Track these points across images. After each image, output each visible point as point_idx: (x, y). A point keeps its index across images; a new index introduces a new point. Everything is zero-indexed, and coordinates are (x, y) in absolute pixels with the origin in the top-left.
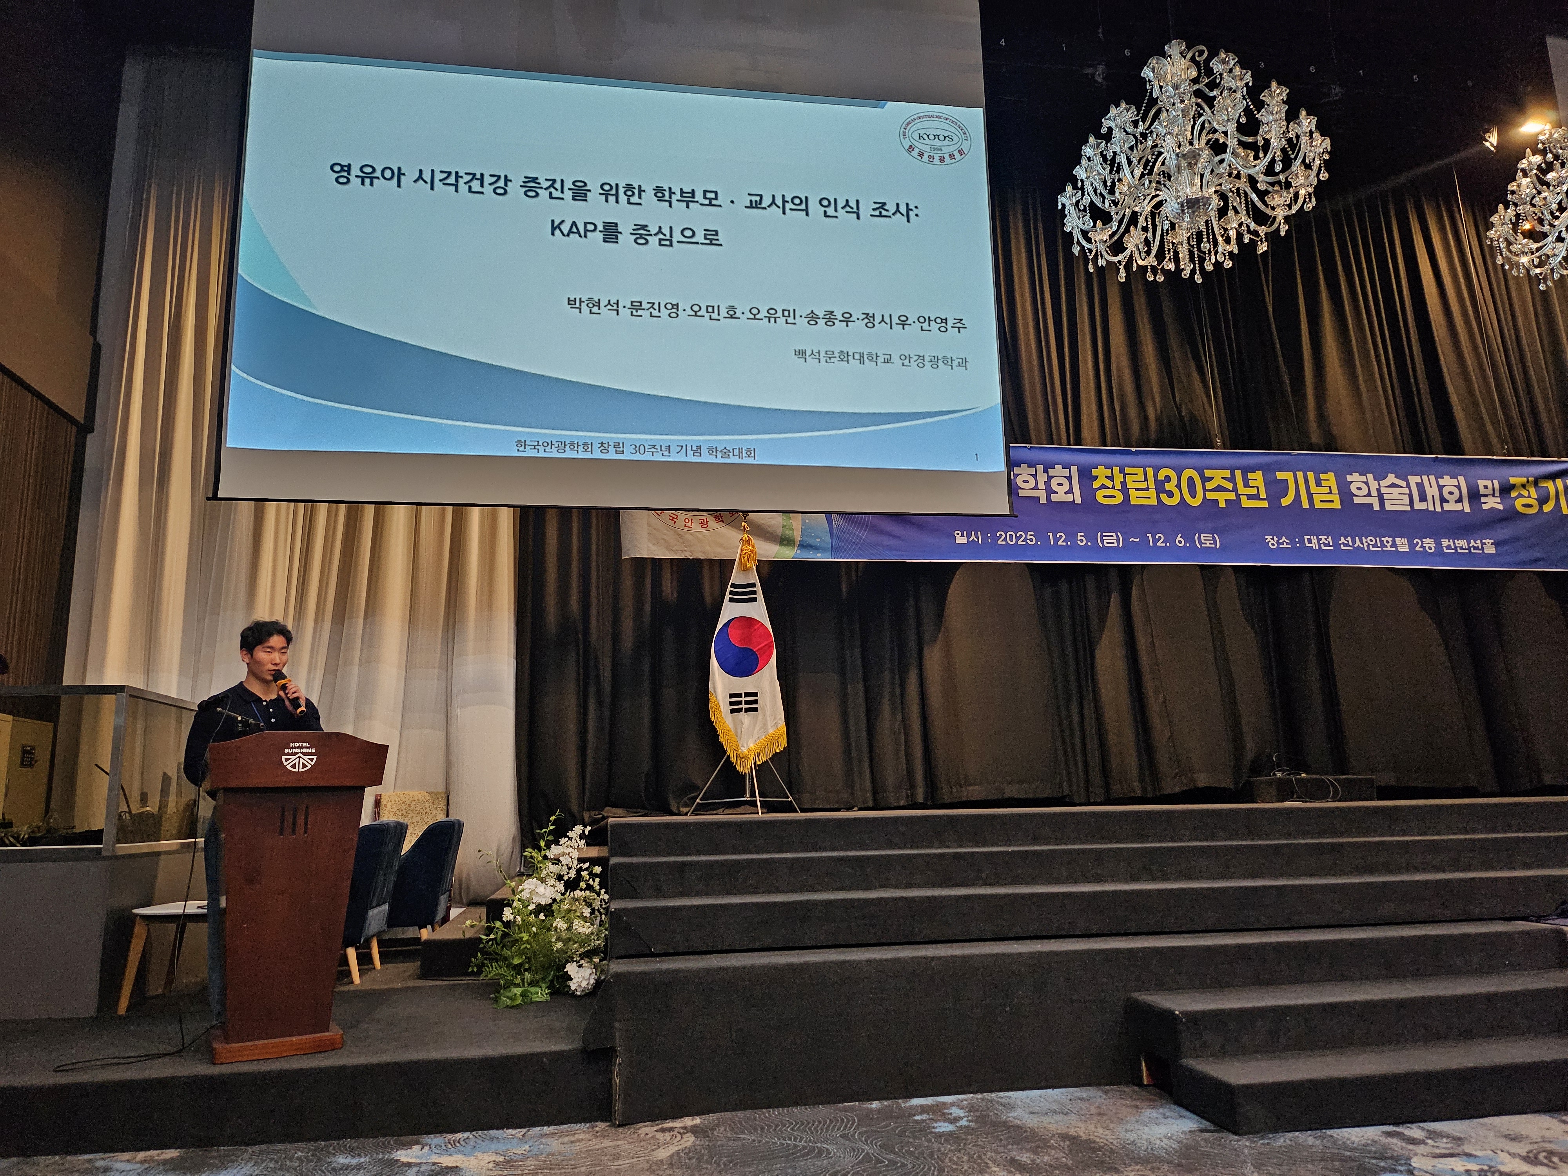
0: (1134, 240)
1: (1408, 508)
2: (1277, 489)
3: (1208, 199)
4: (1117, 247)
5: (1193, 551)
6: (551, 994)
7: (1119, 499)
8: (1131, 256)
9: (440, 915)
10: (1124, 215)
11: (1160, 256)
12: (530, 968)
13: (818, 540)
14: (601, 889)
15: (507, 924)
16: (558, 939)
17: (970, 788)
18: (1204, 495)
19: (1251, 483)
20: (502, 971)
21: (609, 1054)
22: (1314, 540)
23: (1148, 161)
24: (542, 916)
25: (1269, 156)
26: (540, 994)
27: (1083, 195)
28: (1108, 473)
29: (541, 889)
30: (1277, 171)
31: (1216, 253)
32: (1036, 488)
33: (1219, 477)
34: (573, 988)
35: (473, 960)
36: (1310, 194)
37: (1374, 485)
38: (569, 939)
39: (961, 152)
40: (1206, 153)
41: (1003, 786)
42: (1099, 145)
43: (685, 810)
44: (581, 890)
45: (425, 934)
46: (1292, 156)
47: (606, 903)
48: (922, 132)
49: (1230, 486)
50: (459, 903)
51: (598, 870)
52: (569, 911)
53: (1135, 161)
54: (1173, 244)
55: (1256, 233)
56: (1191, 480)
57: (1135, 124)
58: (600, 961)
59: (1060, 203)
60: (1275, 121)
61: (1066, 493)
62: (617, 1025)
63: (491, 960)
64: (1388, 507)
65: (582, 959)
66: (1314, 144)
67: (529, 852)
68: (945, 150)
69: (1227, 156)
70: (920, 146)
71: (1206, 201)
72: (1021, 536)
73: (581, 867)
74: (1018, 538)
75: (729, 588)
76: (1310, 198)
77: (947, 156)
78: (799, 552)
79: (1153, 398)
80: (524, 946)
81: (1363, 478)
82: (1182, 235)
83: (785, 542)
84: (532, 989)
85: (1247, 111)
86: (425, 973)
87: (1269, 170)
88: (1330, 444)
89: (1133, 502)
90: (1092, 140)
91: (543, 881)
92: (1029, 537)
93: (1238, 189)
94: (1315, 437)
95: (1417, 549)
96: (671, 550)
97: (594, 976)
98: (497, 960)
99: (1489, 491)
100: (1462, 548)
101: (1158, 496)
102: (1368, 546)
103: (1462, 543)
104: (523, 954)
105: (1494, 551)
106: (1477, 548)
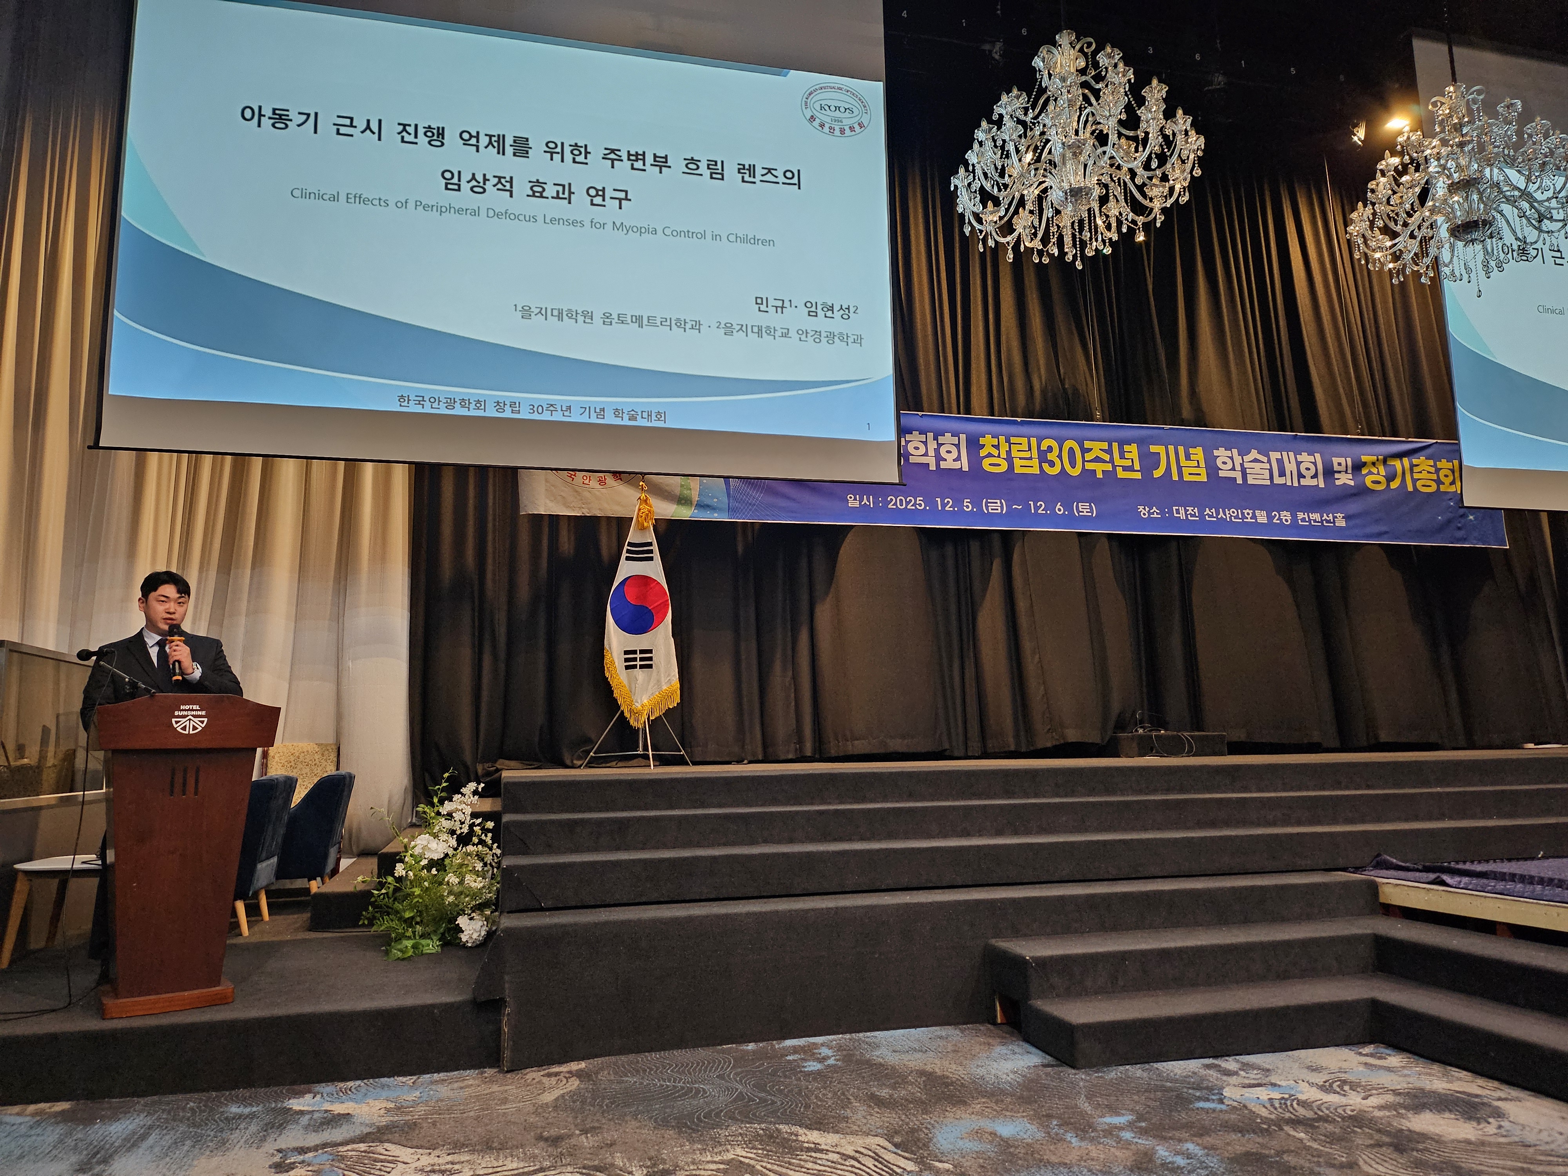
0: (1023, 222)
1: (1268, 482)
2: (1149, 461)
3: (1090, 189)
4: (1007, 228)
5: (1070, 518)
6: (442, 946)
7: (1004, 467)
8: (1020, 234)
9: (330, 866)
10: (1014, 197)
11: (1045, 241)
12: (422, 921)
13: (715, 500)
14: (493, 844)
15: (399, 879)
16: (450, 893)
17: (856, 742)
18: (1083, 465)
19: (1127, 455)
20: (393, 924)
21: (498, 1004)
22: (1182, 510)
23: (1036, 147)
24: (434, 871)
25: (1148, 151)
26: (431, 946)
27: (974, 177)
28: (995, 441)
29: (434, 844)
30: (1153, 167)
31: (1096, 240)
32: (926, 454)
33: (1097, 448)
34: (464, 940)
35: (364, 913)
36: (1184, 188)
37: (1238, 460)
38: (461, 893)
39: (861, 125)
40: (1091, 142)
41: (887, 741)
42: (990, 129)
43: (579, 763)
44: (474, 845)
45: (315, 886)
46: (1168, 154)
47: (498, 858)
48: (823, 103)
49: (1107, 457)
50: (349, 854)
51: (490, 825)
52: (461, 866)
53: (1022, 148)
54: (1059, 227)
55: (1134, 222)
56: (1071, 451)
57: (1026, 110)
58: (492, 913)
59: (952, 185)
60: (1153, 119)
61: (954, 460)
62: (507, 978)
63: (382, 914)
64: (1250, 481)
65: (473, 911)
66: (1189, 140)
67: (421, 808)
68: (845, 122)
69: (1108, 148)
70: (821, 116)
71: (1088, 191)
72: (911, 500)
73: (474, 823)
74: (908, 503)
75: (626, 547)
76: (1184, 191)
77: (847, 128)
78: (696, 511)
79: (1039, 369)
80: (416, 900)
81: (1229, 453)
82: (1066, 221)
83: (683, 501)
84: (424, 942)
85: (1128, 108)
86: (316, 925)
87: (1147, 166)
88: (1200, 420)
89: (1018, 470)
90: (984, 124)
91: (436, 836)
92: (918, 502)
93: (1119, 179)
94: (1186, 412)
95: (1275, 521)
96: (568, 507)
97: (485, 928)
98: (388, 914)
99: (1343, 468)
100: (1315, 521)
101: (1041, 467)
102: (1230, 518)
103: (1316, 516)
104: (415, 907)
105: (1343, 524)
106: (1329, 521)
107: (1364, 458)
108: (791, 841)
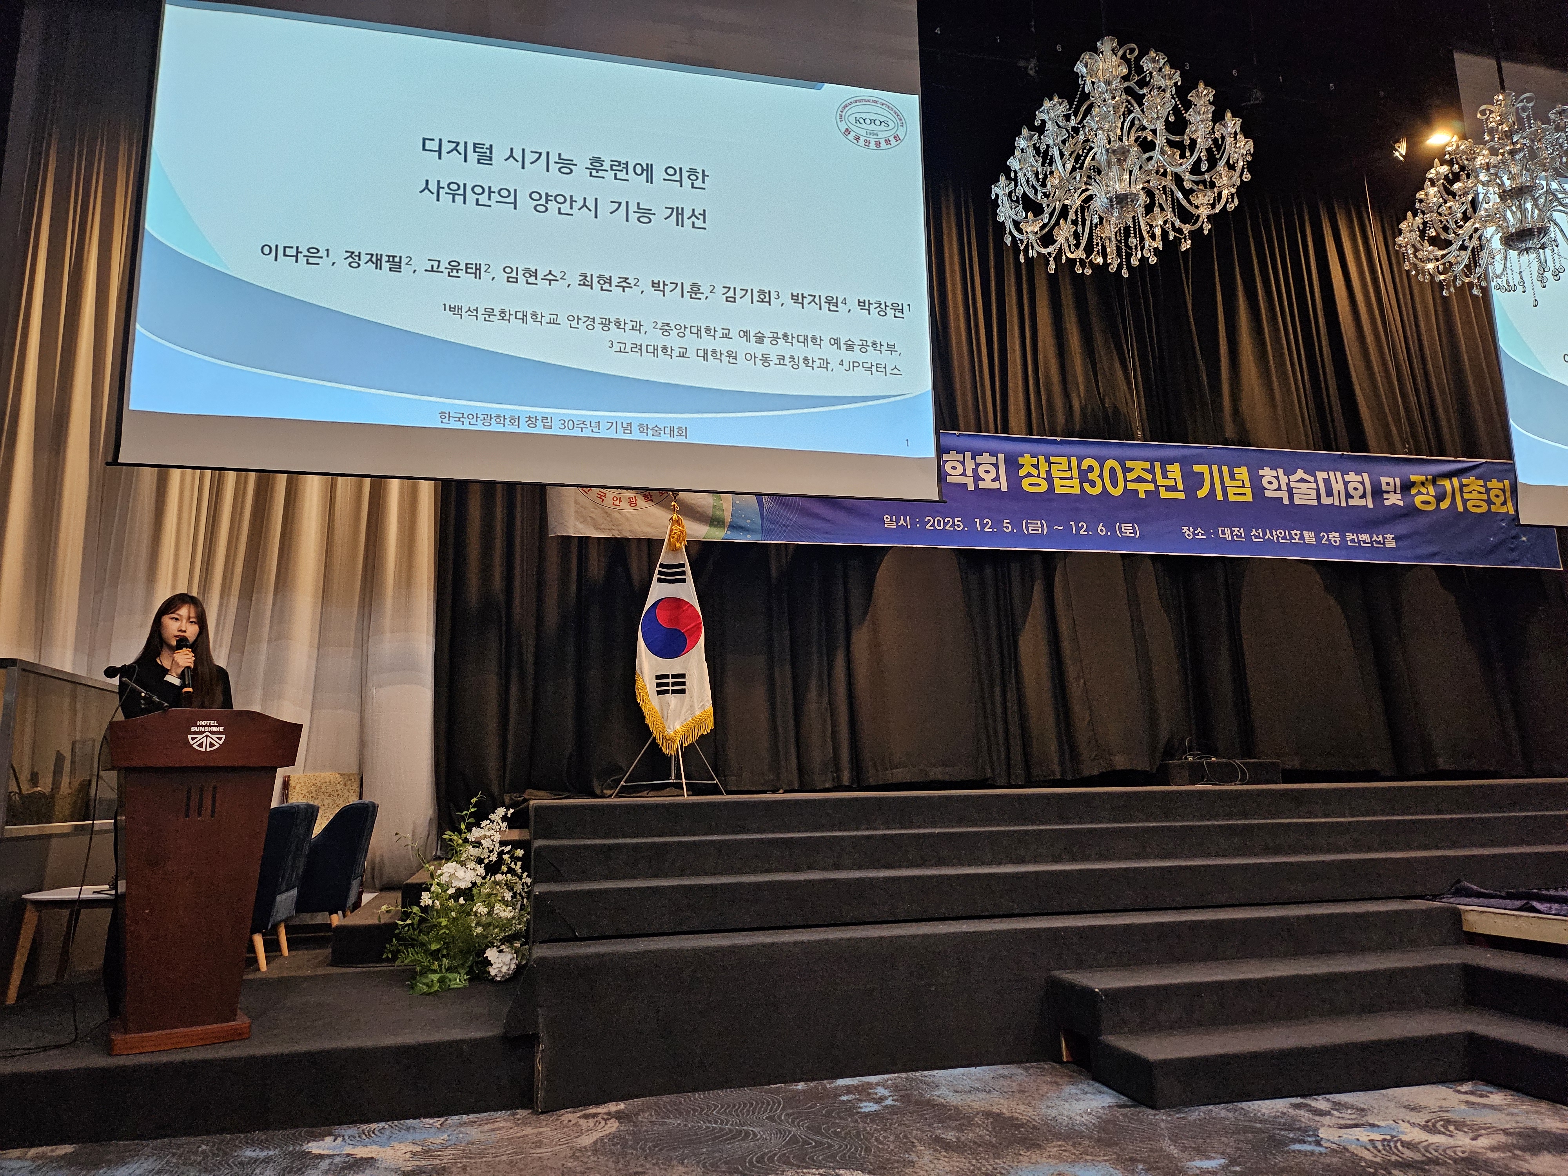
0: (1064, 233)
1: (1315, 503)
2: (1193, 481)
3: (1137, 195)
4: (1047, 239)
5: (1114, 539)
6: (470, 980)
7: (1044, 487)
8: (1060, 249)
9: (352, 900)
10: (1055, 208)
11: (1089, 249)
12: (448, 954)
13: (748, 521)
14: (523, 872)
15: (425, 909)
16: (478, 924)
18: (1125, 485)
19: (1170, 475)
20: (418, 957)
21: (530, 1041)
22: (1228, 531)
23: (1079, 155)
24: (461, 901)
25: (1195, 157)
26: (458, 980)
27: (1016, 186)
28: (1034, 461)
29: (461, 872)
30: (1203, 170)
31: (1142, 248)
32: (964, 474)
33: (1139, 468)
34: (493, 973)
35: (388, 946)
36: (1232, 195)
37: (1284, 479)
38: (490, 924)
39: (896, 138)
40: (1135, 150)
41: (928, 769)
42: (1032, 137)
43: (608, 792)
44: (503, 873)
45: (336, 920)
46: (1218, 156)
47: (528, 887)
48: (858, 116)
49: (1149, 477)
50: (371, 887)
51: (520, 853)
52: (489, 895)
53: (1067, 154)
54: (1101, 238)
55: (1180, 231)
56: (1112, 470)
57: (1067, 118)
58: (522, 945)
59: (993, 193)
60: (1202, 121)
61: (993, 480)
62: (540, 1011)
63: (408, 946)
64: (1297, 501)
65: (502, 944)
66: (1238, 145)
67: (447, 835)
69: (1156, 154)
70: (856, 130)
71: (1135, 197)
72: (949, 521)
73: (503, 850)
74: (946, 524)
75: (658, 569)
76: (1233, 199)
77: (882, 141)
78: (729, 532)
79: (1077, 385)
80: (442, 931)
81: (1274, 473)
82: (1110, 230)
83: (716, 523)
84: (450, 975)
85: (1175, 109)
86: (337, 960)
87: (1195, 169)
88: (1243, 440)
89: (1058, 490)
90: (1025, 132)
91: (463, 864)
92: (956, 523)
93: (1164, 187)
94: (1230, 431)
95: (1323, 542)
96: (597, 529)
97: (514, 961)
98: (413, 946)
99: (1391, 488)
100: (1364, 542)
101: (1081, 487)
102: (1278, 539)
103: (1365, 537)
104: (441, 939)
105: (1393, 545)
106: (1379, 542)
107: (1413, 478)
108: (837, 867)
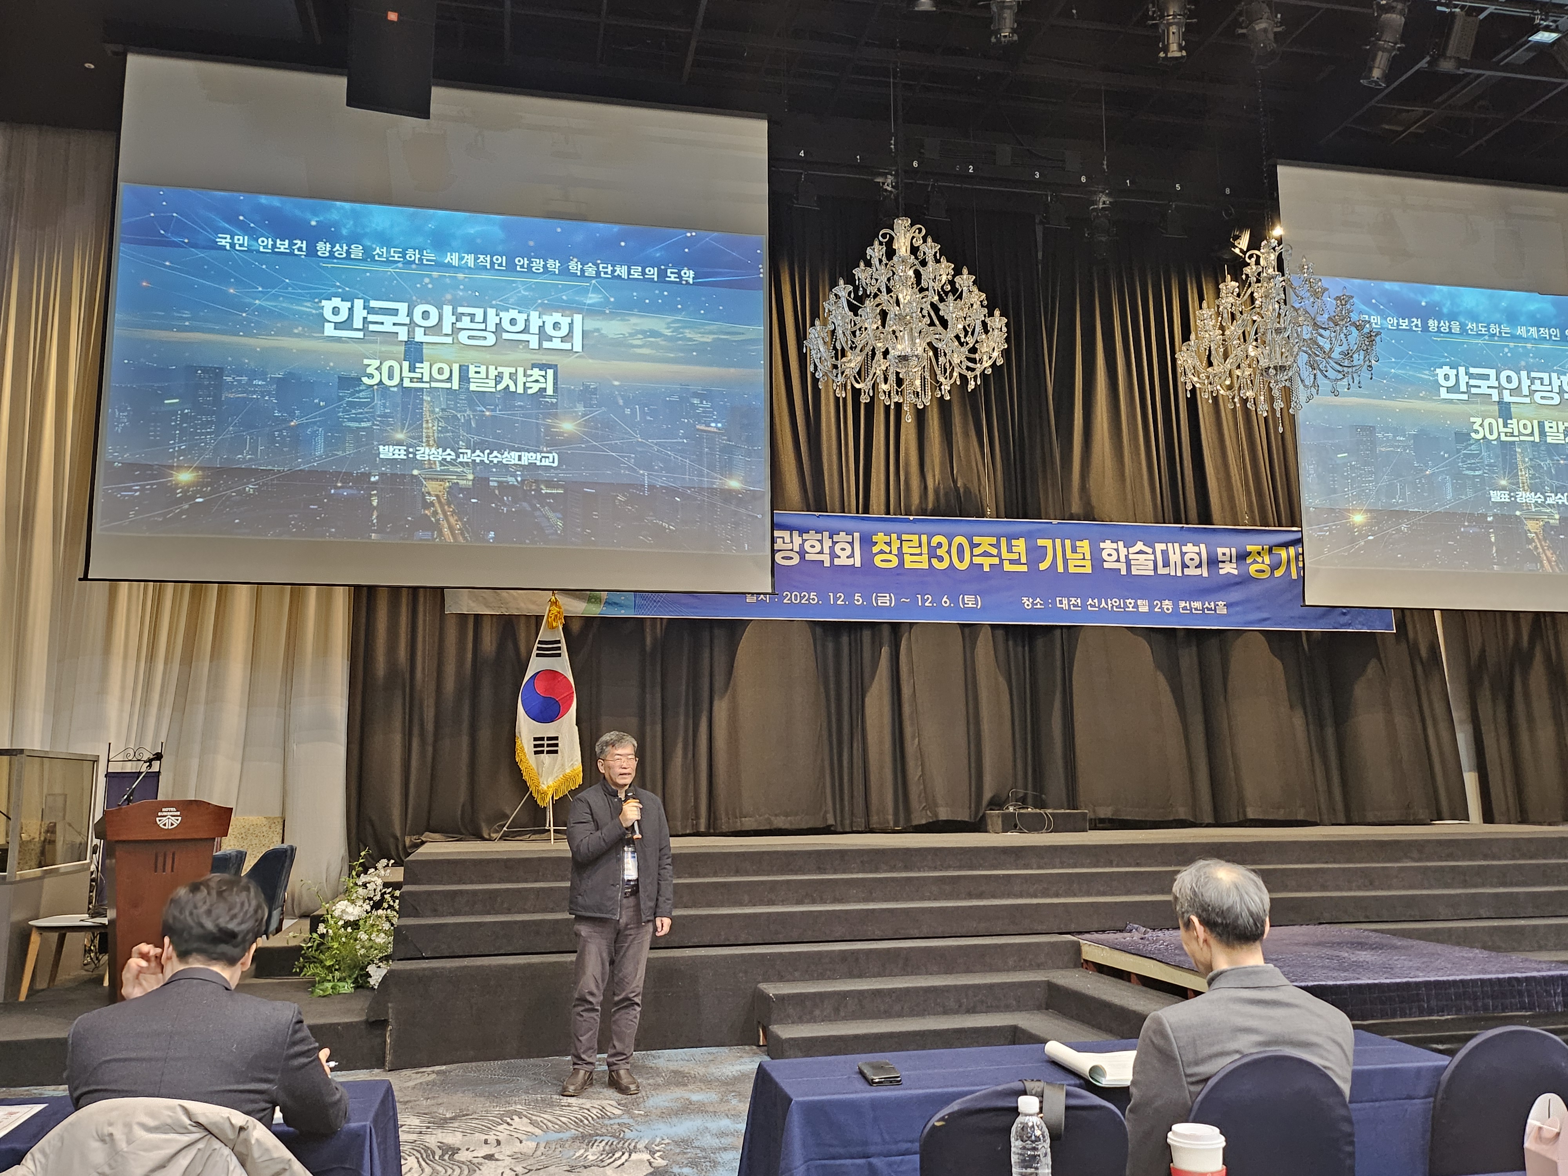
1: (1152, 573)
2: (1036, 554)
5: (956, 609)
7: (895, 562)
12: (339, 968)
13: (623, 598)
17: (744, 819)
18: (971, 560)
19: (1014, 549)
22: (1065, 601)
28: (887, 539)
32: (821, 552)
33: (985, 543)
41: (773, 818)
43: (494, 835)
49: (995, 551)
50: (291, 915)
56: (960, 545)
61: (848, 557)
64: (1134, 572)
72: (805, 596)
74: (802, 598)
75: (536, 645)
78: (607, 609)
79: (934, 471)
81: (1114, 546)
83: (593, 599)
88: (1089, 515)
89: (907, 566)
92: (812, 597)
94: (1076, 507)
95: (1156, 610)
96: (489, 608)
99: (1227, 558)
100: (1196, 609)
101: (930, 561)
102: (1112, 607)
103: (1197, 604)
105: (1225, 611)
106: (1211, 609)
107: (1249, 548)
